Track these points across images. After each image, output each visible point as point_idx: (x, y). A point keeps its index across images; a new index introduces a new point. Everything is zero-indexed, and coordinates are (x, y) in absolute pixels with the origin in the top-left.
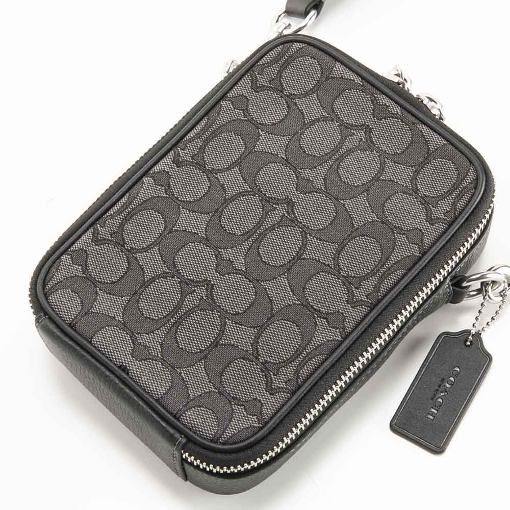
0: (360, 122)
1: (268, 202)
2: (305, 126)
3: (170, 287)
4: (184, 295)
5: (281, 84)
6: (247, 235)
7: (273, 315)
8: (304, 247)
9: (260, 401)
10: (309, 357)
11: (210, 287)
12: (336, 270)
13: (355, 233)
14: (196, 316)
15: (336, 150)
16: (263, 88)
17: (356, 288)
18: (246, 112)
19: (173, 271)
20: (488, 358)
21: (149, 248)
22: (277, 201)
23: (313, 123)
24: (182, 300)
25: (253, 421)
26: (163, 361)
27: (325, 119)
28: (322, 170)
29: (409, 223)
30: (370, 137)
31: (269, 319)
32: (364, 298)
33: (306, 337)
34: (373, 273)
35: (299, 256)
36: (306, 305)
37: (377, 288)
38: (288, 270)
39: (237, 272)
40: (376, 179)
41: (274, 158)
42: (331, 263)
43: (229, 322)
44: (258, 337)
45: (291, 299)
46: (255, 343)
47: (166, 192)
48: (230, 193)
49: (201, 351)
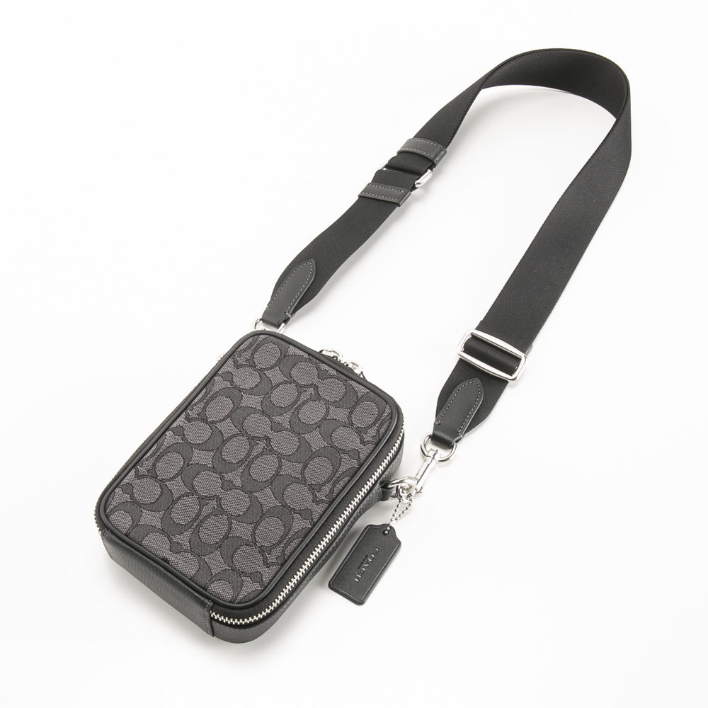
0: (310, 383)
1: (253, 440)
2: (273, 388)
3: (191, 502)
4: (201, 507)
5: (254, 362)
6: (241, 462)
7: (263, 515)
8: (280, 467)
9: (260, 572)
10: (291, 540)
11: (219, 499)
12: (303, 481)
13: (314, 455)
14: (211, 520)
15: (295, 402)
16: (242, 366)
17: (318, 492)
18: (232, 382)
19: (193, 491)
20: (398, 543)
21: (174, 478)
22: (259, 439)
23: (278, 385)
24: (201, 510)
25: (257, 586)
26: (192, 552)
27: (285, 382)
28: (288, 416)
29: (350, 446)
30: (318, 392)
31: (261, 517)
32: (324, 498)
33: (288, 528)
34: (328, 481)
35: (277, 474)
36: (285, 506)
37: (332, 491)
38: (271, 483)
39: (237, 488)
40: (324, 419)
41: (254, 410)
42: (299, 476)
43: (234, 522)
44: (255, 529)
45: (275, 503)
46: (253, 534)
47: (182, 440)
48: (226, 436)
49: (217, 543)
